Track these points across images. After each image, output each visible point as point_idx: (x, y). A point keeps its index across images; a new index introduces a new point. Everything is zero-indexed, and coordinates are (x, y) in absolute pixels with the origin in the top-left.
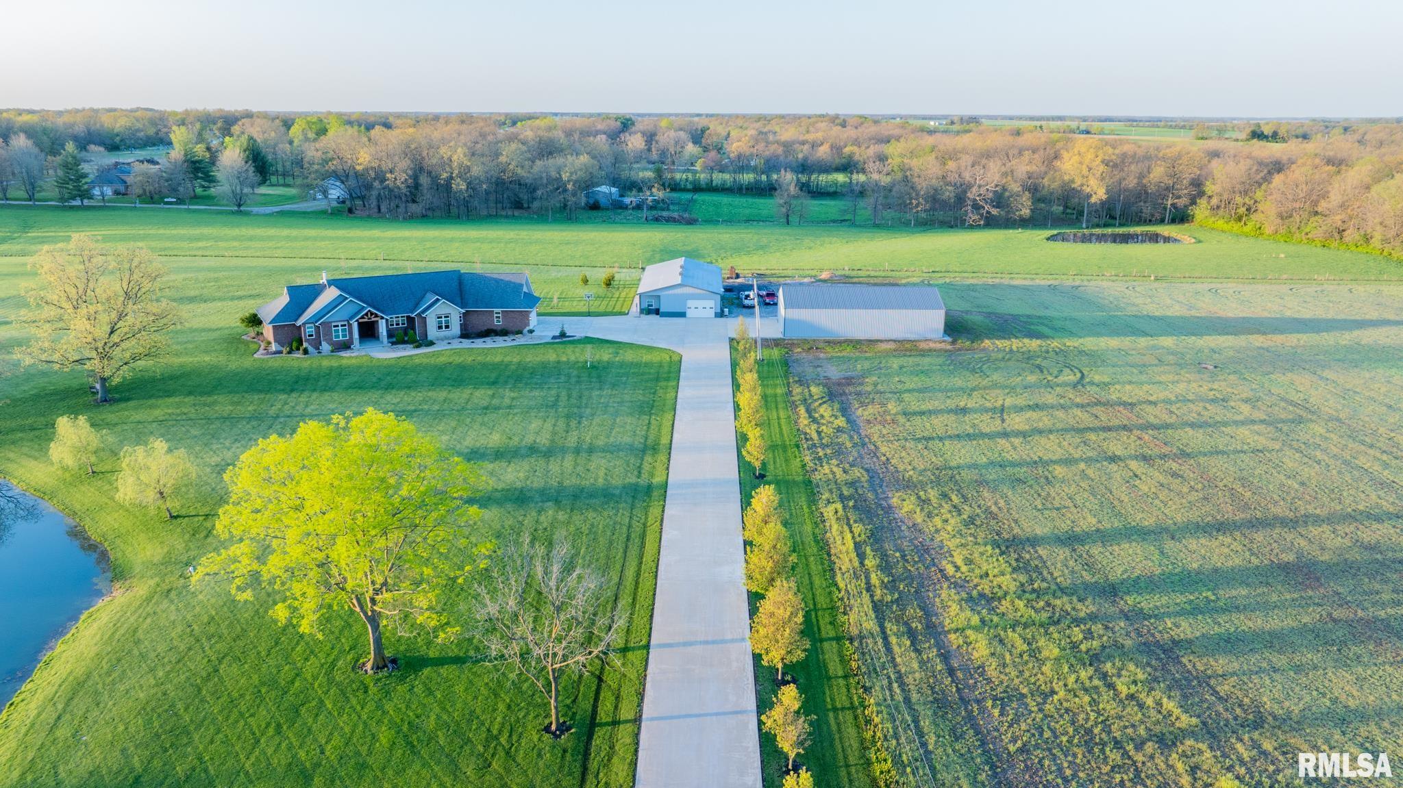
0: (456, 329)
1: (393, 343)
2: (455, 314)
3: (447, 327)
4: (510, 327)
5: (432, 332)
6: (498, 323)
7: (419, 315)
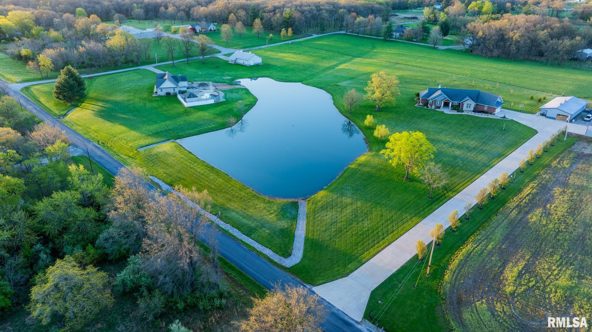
0: (472, 109)
1: (452, 109)
2: (473, 104)
3: (469, 107)
4: (488, 111)
5: (464, 108)
6: (486, 108)
7: (462, 103)
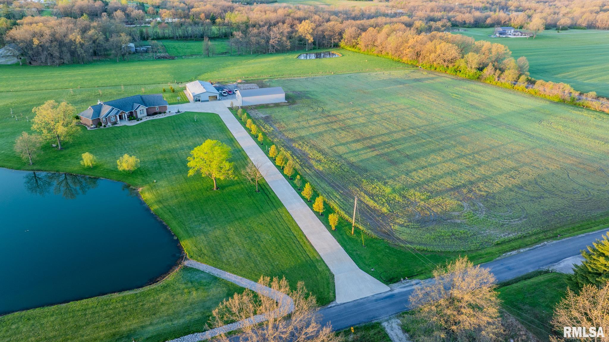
0: (146, 114)
1: (129, 120)
2: (144, 109)
3: (143, 113)
4: (161, 111)
5: (139, 116)
6: (157, 110)
7: (134, 111)
